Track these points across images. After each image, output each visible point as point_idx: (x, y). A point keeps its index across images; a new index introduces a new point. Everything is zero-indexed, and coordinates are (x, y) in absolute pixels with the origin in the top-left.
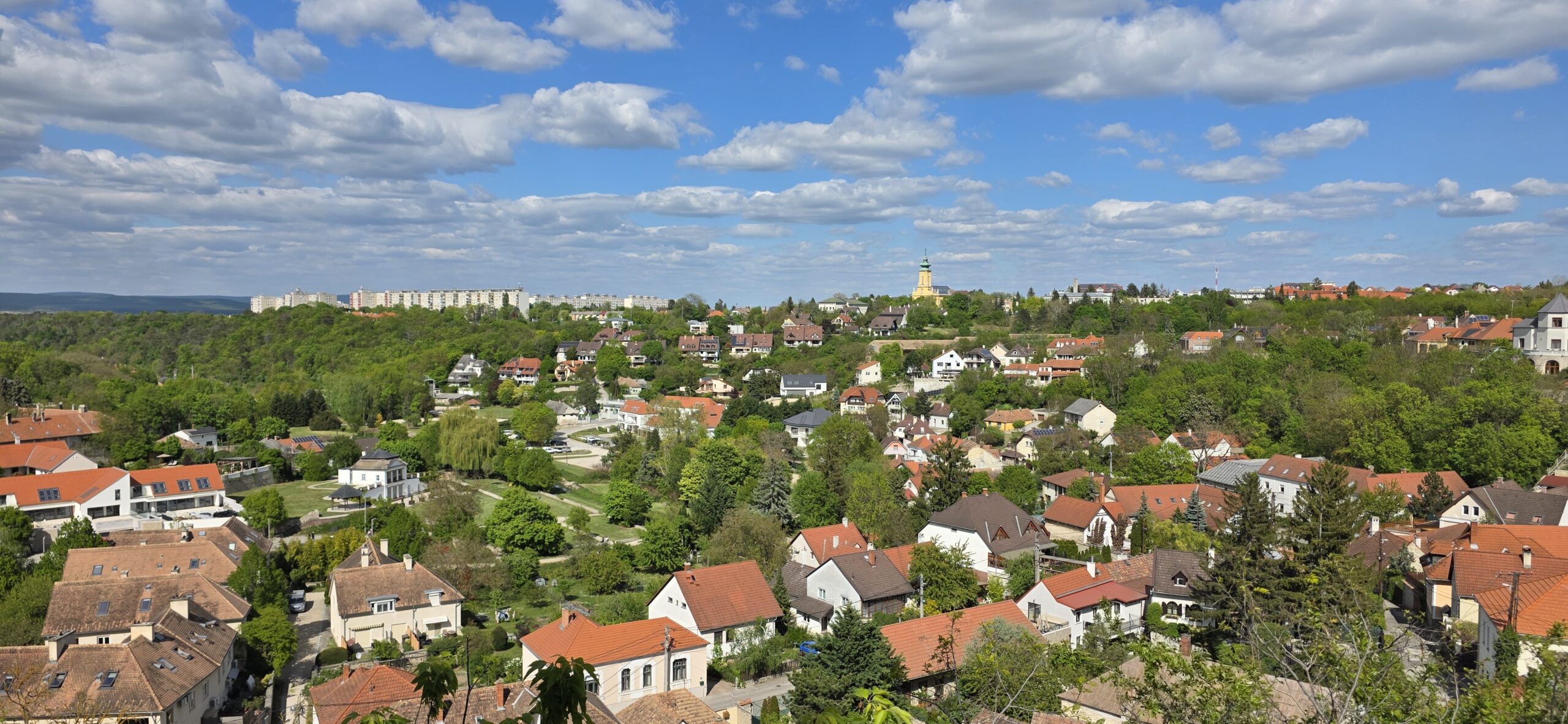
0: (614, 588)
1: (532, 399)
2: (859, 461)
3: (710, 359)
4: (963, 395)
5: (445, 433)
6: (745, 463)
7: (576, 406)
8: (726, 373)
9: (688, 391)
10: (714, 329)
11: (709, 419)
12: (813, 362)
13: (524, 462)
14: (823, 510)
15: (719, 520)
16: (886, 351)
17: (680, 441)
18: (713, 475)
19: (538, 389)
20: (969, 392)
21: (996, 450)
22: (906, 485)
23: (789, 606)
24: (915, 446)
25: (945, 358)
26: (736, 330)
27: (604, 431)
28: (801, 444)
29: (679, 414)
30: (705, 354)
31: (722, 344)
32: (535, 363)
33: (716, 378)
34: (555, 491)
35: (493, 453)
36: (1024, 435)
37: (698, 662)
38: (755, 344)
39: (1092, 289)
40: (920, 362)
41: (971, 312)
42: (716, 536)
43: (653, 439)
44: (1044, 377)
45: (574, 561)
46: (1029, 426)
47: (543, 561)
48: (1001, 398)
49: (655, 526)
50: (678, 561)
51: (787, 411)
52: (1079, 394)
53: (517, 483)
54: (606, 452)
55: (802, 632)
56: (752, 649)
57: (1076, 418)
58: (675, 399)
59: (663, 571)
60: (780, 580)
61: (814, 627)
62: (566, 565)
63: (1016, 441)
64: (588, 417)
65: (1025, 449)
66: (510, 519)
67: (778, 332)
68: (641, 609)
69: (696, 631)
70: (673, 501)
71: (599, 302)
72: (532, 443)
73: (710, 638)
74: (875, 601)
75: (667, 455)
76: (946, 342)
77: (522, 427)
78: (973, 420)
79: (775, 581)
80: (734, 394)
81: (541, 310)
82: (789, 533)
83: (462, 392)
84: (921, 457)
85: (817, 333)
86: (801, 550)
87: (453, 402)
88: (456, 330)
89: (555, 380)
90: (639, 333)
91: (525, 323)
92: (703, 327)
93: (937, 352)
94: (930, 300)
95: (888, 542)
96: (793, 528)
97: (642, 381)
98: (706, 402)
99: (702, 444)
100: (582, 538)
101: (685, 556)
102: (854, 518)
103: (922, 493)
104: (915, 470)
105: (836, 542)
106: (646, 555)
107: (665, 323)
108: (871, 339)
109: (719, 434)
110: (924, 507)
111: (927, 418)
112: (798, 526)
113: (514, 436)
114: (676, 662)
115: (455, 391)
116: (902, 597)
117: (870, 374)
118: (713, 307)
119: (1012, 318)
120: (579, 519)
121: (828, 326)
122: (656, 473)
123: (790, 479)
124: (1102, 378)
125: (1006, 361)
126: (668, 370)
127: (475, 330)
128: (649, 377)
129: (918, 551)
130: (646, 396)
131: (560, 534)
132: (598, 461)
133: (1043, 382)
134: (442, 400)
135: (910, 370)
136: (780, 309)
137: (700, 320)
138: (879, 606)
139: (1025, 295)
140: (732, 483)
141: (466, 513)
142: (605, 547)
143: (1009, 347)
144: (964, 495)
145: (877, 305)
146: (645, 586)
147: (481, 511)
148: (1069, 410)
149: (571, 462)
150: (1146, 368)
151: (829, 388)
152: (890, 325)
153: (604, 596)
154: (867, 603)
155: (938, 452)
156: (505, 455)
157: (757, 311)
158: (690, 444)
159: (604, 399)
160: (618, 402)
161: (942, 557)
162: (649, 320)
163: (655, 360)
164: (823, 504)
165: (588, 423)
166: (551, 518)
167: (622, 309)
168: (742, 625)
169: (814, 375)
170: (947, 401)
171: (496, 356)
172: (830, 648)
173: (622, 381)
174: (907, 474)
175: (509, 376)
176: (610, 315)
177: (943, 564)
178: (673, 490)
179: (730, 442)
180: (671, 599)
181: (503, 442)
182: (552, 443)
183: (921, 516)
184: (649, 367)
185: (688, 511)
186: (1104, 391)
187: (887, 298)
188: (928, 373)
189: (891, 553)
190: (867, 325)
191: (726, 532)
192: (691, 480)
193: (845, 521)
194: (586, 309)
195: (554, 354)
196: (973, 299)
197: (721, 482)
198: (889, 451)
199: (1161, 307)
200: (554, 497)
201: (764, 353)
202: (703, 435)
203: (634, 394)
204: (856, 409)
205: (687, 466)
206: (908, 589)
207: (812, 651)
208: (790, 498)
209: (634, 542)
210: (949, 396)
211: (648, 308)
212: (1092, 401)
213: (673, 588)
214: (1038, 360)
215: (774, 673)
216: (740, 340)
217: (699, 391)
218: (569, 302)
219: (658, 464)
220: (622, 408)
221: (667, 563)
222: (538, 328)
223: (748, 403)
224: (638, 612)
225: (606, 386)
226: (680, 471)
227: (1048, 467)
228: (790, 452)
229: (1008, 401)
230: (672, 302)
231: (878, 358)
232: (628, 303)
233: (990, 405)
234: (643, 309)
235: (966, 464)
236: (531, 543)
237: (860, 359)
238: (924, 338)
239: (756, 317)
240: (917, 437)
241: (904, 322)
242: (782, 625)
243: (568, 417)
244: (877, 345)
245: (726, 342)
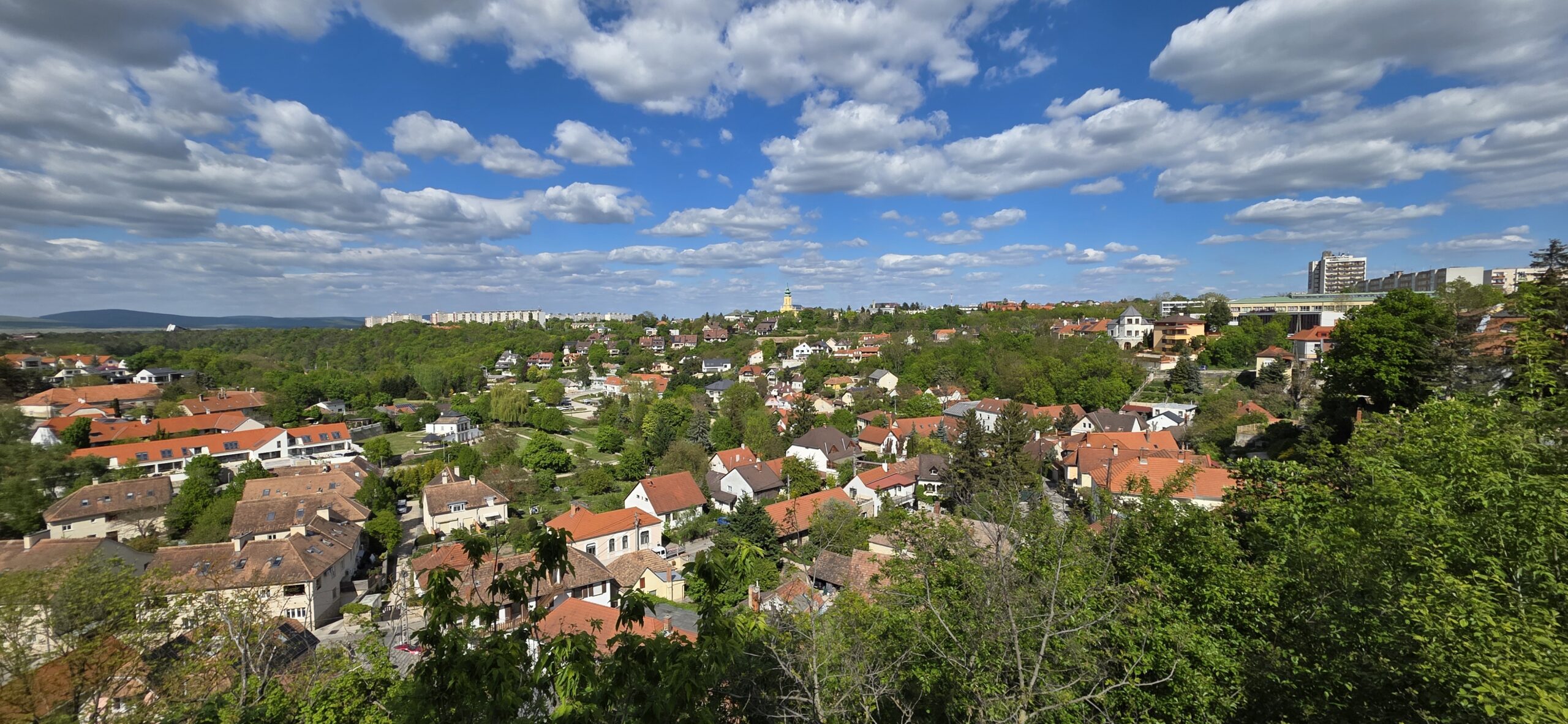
0: (603, 491)
1: (549, 377)
2: (750, 410)
3: (658, 351)
4: (811, 369)
5: (494, 400)
6: (682, 413)
7: (577, 381)
8: (669, 359)
9: (645, 371)
10: (661, 332)
11: (659, 387)
12: (722, 351)
13: (545, 416)
14: (730, 440)
15: (667, 448)
16: (766, 343)
17: (641, 401)
18: (662, 421)
19: (552, 371)
20: (815, 367)
21: (830, 401)
22: (779, 423)
23: (710, 497)
24: (784, 400)
25: (800, 347)
26: (675, 332)
27: (594, 396)
28: (716, 401)
29: (641, 384)
30: (656, 348)
31: (666, 342)
32: (550, 355)
33: (663, 362)
34: (564, 433)
35: (525, 411)
36: (846, 392)
37: (656, 533)
38: (686, 341)
39: (883, 305)
40: (786, 350)
41: (815, 319)
42: (665, 457)
43: (625, 400)
44: (857, 358)
45: (577, 476)
46: (849, 386)
47: (558, 476)
48: (833, 370)
49: (627, 453)
50: (642, 473)
51: (706, 381)
52: (877, 367)
53: (540, 429)
54: (596, 409)
55: (719, 512)
56: (689, 523)
57: (876, 380)
58: (638, 375)
59: (633, 479)
60: (705, 482)
61: (726, 509)
62: (573, 478)
63: (841, 395)
64: (584, 388)
65: (847, 399)
66: (537, 451)
67: (700, 333)
68: (620, 502)
69: (655, 515)
70: (638, 437)
71: (589, 317)
72: (550, 405)
73: (663, 518)
74: (761, 492)
75: (633, 410)
76: (800, 338)
77: (543, 395)
78: (817, 384)
79: (701, 483)
80: (674, 371)
81: (553, 323)
82: (709, 454)
83: (504, 374)
84: (787, 406)
85: (724, 334)
86: (717, 464)
87: (498, 381)
88: (500, 336)
89: (563, 366)
90: (615, 336)
91: (543, 330)
92: (654, 331)
93: (796, 344)
94: (791, 313)
95: (769, 457)
96: (712, 451)
97: (618, 365)
98: (657, 377)
99: (655, 402)
100: (582, 461)
101: (646, 470)
102: (748, 444)
103: (788, 427)
104: (784, 414)
105: (738, 458)
106: (622, 471)
107: (631, 329)
108: (757, 336)
109: (666, 396)
110: (790, 436)
111: (791, 383)
112: (715, 450)
113: (538, 401)
114: (642, 533)
115: (500, 373)
116: (778, 489)
117: (757, 358)
118: (660, 319)
119: (838, 323)
120: (580, 450)
121: (730, 329)
122: (627, 421)
123: (710, 422)
124: (889, 357)
125: (835, 348)
126: (635, 358)
127: (512, 335)
128: (622, 363)
129: (786, 462)
130: (620, 374)
131: (569, 458)
132: (591, 414)
133: (857, 361)
134: (491, 379)
135: (780, 355)
136: (701, 319)
137: (652, 327)
138: (763, 494)
139: (845, 310)
140: (674, 425)
141: (509, 449)
142: (597, 466)
143: (837, 340)
144: (813, 428)
145: (759, 316)
146: (622, 489)
147: (518, 447)
148: (871, 376)
149: (574, 415)
150: (914, 351)
151: (732, 366)
152: (768, 328)
153: (597, 496)
154: (756, 493)
155: (797, 402)
156: (533, 412)
157: (687, 321)
158: (647, 402)
159: (594, 376)
160: (603, 378)
161: (800, 464)
162: (621, 328)
163: (625, 352)
164: (730, 435)
165: (584, 391)
166: (563, 450)
167: (604, 321)
168: (682, 510)
169: (724, 359)
170: (802, 373)
171: (525, 351)
172: (735, 520)
173: (605, 365)
174: (779, 416)
175: (534, 363)
176: (596, 325)
177: (801, 468)
178: (638, 431)
179: (672, 401)
180: (638, 496)
181: (531, 404)
182: (562, 404)
183: (788, 441)
184: (621, 356)
185: (648, 443)
186: (891, 364)
187: (765, 312)
188: (791, 357)
189: (770, 463)
190: (754, 328)
191: (671, 455)
192: (649, 424)
193: (743, 446)
194: (581, 321)
195: (562, 350)
196: (816, 312)
197: (667, 425)
198: (768, 403)
199: (921, 315)
200: (564, 437)
201: (692, 346)
202: (656, 397)
203: (613, 372)
204: (748, 379)
205: (646, 416)
206: (781, 484)
207: (724, 523)
208: (710, 433)
209: (615, 463)
210: (803, 369)
211: (620, 320)
212: (884, 371)
213: (640, 489)
214: (854, 348)
215: (702, 537)
216: (677, 339)
217: (653, 370)
218: (570, 317)
219: (629, 416)
220: (605, 382)
221: (636, 475)
222: (551, 334)
223: (683, 377)
224: (619, 505)
225: (595, 368)
226: (642, 419)
227: (860, 410)
228: (709, 405)
229: (837, 372)
230: (634, 316)
231: (761, 348)
232: (608, 318)
233: (828, 374)
234: (617, 321)
235: (813, 410)
236: (550, 465)
237: (750, 349)
238: (788, 335)
239: (687, 324)
240: (785, 395)
241: (776, 326)
242: (706, 509)
243: (572, 388)
244: (760, 341)
245: (669, 340)
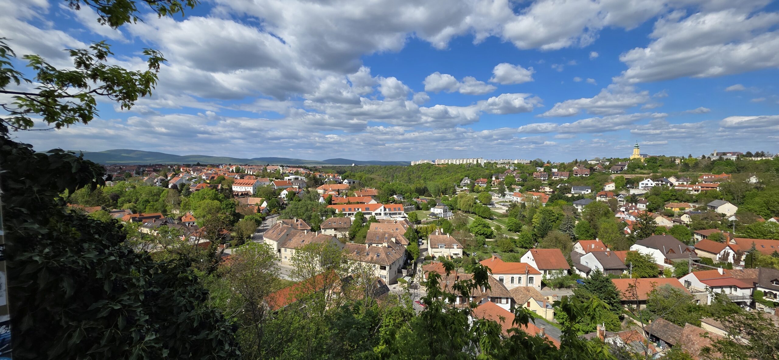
0: (509, 251)
1: (484, 191)
2: (604, 218)
3: (544, 180)
4: (654, 196)
5: (459, 200)
6: (557, 216)
7: (498, 194)
8: (550, 185)
9: (536, 190)
10: (546, 170)
11: (544, 200)
12: (585, 182)
13: (482, 210)
14: (588, 235)
15: (546, 234)
16: (617, 178)
17: (533, 207)
18: (544, 219)
19: (486, 188)
20: (657, 195)
21: (670, 218)
22: (625, 229)
23: (573, 266)
24: (630, 214)
25: (645, 182)
26: (555, 170)
27: (507, 202)
28: (579, 211)
29: (533, 198)
30: (542, 178)
31: (549, 175)
32: (486, 180)
33: (547, 187)
34: (491, 219)
35: (473, 206)
36: (685, 213)
37: (538, 279)
38: (561, 175)
39: (725, 154)
40: (634, 183)
41: (658, 163)
42: (545, 239)
43: (523, 205)
44: (698, 191)
45: (496, 241)
46: (687, 210)
47: (487, 240)
48: (673, 198)
49: (523, 233)
50: (531, 245)
51: (573, 199)
52: (716, 198)
53: (479, 216)
54: (507, 209)
55: (578, 276)
56: (558, 278)
57: (714, 208)
58: (532, 193)
59: (526, 248)
60: (570, 257)
61: (583, 275)
62: (494, 242)
63: (680, 216)
64: (502, 197)
65: (685, 219)
66: (477, 226)
67: (571, 171)
68: (518, 259)
69: (537, 269)
70: (530, 226)
71: (506, 161)
72: (484, 204)
73: (542, 272)
74: (610, 269)
75: (528, 211)
76: (646, 176)
77: (481, 199)
78: (659, 206)
79: (567, 257)
80: (553, 192)
81: (488, 164)
82: (574, 241)
83: (464, 188)
84: (632, 219)
85: (587, 171)
86: (578, 247)
87: (461, 191)
88: (463, 170)
89: (492, 185)
90: (519, 171)
91: (483, 168)
92: (542, 169)
93: (642, 179)
94: (639, 160)
95: (616, 248)
96: (575, 240)
97: (520, 187)
98: (542, 194)
99: (541, 208)
100: (499, 234)
101: (534, 244)
102: (602, 238)
103: (632, 232)
104: (630, 223)
105: (593, 246)
106: (520, 242)
107: (529, 168)
108: (611, 174)
109: (547, 205)
110: (633, 237)
111: (636, 204)
112: (578, 239)
113: (479, 202)
114: (530, 278)
115: (462, 188)
116: (622, 270)
117: (610, 187)
118: (546, 163)
119: (680, 167)
120: (498, 228)
121: (592, 169)
122: (524, 216)
123: (575, 222)
124: (729, 191)
125: (676, 183)
126: (530, 183)
127: (468, 170)
128: (522, 186)
129: (630, 254)
130: (521, 191)
131: (492, 232)
132: (505, 211)
133: (696, 193)
134: (458, 190)
135: (628, 186)
136: (572, 163)
137: (541, 167)
138: (611, 271)
139: (686, 157)
140: (552, 222)
141: (464, 223)
142: (506, 238)
143: (678, 178)
144: (653, 235)
145: (613, 162)
146: (520, 252)
147: (469, 223)
148: (710, 204)
149: (496, 211)
150: (757, 188)
151: (592, 191)
152: (619, 168)
153: (506, 253)
154: (606, 270)
155: (641, 217)
156: (476, 207)
157: (563, 164)
158: (536, 208)
159: (507, 192)
160: (512, 193)
161: (641, 257)
162: (523, 167)
163: (524, 180)
164: (588, 232)
165: (501, 199)
166: (489, 227)
167: (514, 163)
168: (554, 270)
169: (586, 187)
170: (646, 198)
171: (474, 178)
172: (589, 283)
173: (513, 186)
174: (625, 224)
175: (478, 184)
176: (510, 166)
177: (641, 260)
178: (530, 222)
179: (551, 208)
180: (528, 257)
181: (475, 203)
182: (490, 205)
183: (632, 240)
184: (522, 182)
185: (535, 230)
186: (731, 197)
187: (618, 159)
188: (637, 187)
189: (618, 253)
190: (609, 169)
191: (549, 238)
192: (537, 219)
193: (597, 240)
194: (502, 164)
195: (491, 178)
196: (660, 159)
197: (547, 221)
198: (618, 215)
199: (767, 162)
200: (491, 221)
201: (565, 178)
202: (541, 205)
203: (517, 190)
204: (603, 199)
205: (535, 215)
206: (625, 267)
207: (581, 283)
208: (574, 229)
209: (516, 238)
210: (647, 196)
211: (522, 163)
212: (723, 201)
213: (529, 254)
214: (693, 183)
215: (566, 288)
216: (555, 174)
217: (540, 191)
218: (497, 162)
219: (525, 214)
220: (513, 195)
221: (527, 246)
222: (487, 170)
223: (558, 195)
224: (517, 260)
225: (507, 188)
226: (532, 216)
227: (697, 227)
228: (575, 213)
229: (676, 199)
230: (531, 161)
231: (613, 181)
232: (516, 162)
233: (668, 200)
234: (521, 163)
235: (654, 223)
236: (483, 234)
237: (606, 181)
238: (636, 174)
239: (562, 166)
240: (630, 211)
241: (626, 168)
242: (570, 272)
243: (495, 197)
244: (613, 176)
245: (551, 174)
